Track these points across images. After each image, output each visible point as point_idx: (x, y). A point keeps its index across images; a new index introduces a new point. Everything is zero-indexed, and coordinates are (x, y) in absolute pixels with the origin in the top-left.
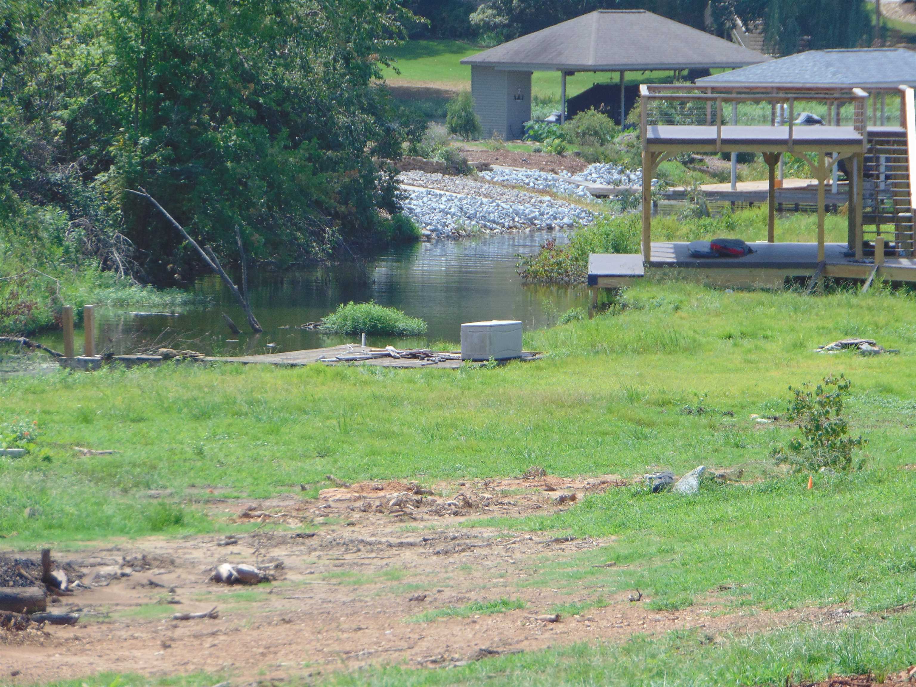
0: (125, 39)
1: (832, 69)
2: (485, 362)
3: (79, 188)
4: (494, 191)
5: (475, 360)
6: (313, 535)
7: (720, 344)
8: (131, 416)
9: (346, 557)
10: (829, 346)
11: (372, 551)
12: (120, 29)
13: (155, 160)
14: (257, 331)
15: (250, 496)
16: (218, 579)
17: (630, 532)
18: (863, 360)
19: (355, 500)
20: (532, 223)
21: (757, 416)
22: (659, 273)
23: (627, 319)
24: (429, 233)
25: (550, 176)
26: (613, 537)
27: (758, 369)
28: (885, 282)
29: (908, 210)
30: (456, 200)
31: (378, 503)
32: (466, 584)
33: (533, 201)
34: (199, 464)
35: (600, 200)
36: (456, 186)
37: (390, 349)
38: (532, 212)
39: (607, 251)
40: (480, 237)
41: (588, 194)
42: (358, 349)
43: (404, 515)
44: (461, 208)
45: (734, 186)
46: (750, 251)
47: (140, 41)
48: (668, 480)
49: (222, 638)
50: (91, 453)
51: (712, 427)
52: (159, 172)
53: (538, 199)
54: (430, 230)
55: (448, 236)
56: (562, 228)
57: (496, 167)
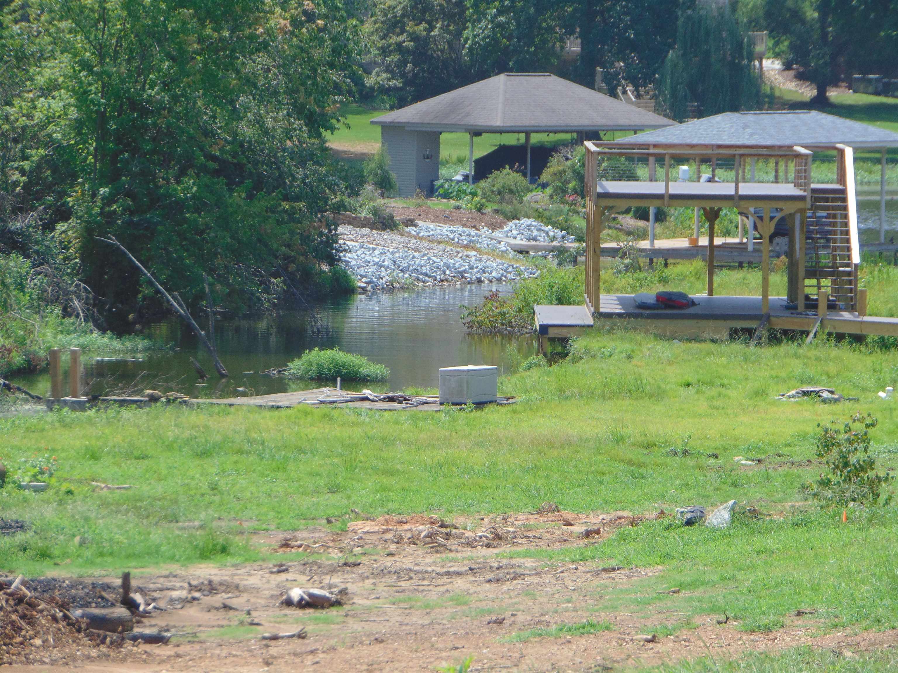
0: (86, 92)
1: (749, 131)
2: (463, 406)
3: (39, 237)
4: (421, 246)
5: (454, 404)
6: (359, 564)
7: (682, 391)
8: (135, 453)
9: (400, 584)
10: (790, 394)
11: (424, 579)
12: (81, 82)
13: (115, 210)
14: (223, 376)
15: (278, 528)
16: (289, 603)
17: (675, 562)
18: (826, 407)
19: (383, 533)
20: (463, 276)
21: (741, 458)
22: (608, 323)
23: (586, 366)
24: (365, 285)
25: (473, 232)
26: (660, 567)
27: (727, 414)
28: (830, 334)
29: (848, 265)
30: (388, 254)
31: (409, 535)
32: (536, 609)
33: (460, 255)
34: (217, 499)
35: (521, 256)
36: (385, 240)
37: (367, 392)
38: (462, 265)
39: (551, 303)
40: (413, 290)
41: (510, 250)
42: (334, 393)
43: (438, 546)
44: (394, 261)
45: (652, 243)
46: (692, 303)
47: (100, 95)
48: (699, 513)
49: (321, 656)
50: (109, 488)
51: (700, 468)
52: (119, 222)
53: (465, 254)
54: (366, 283)
55: (383, 288)
56: (491, 281)
57: (420, 223)
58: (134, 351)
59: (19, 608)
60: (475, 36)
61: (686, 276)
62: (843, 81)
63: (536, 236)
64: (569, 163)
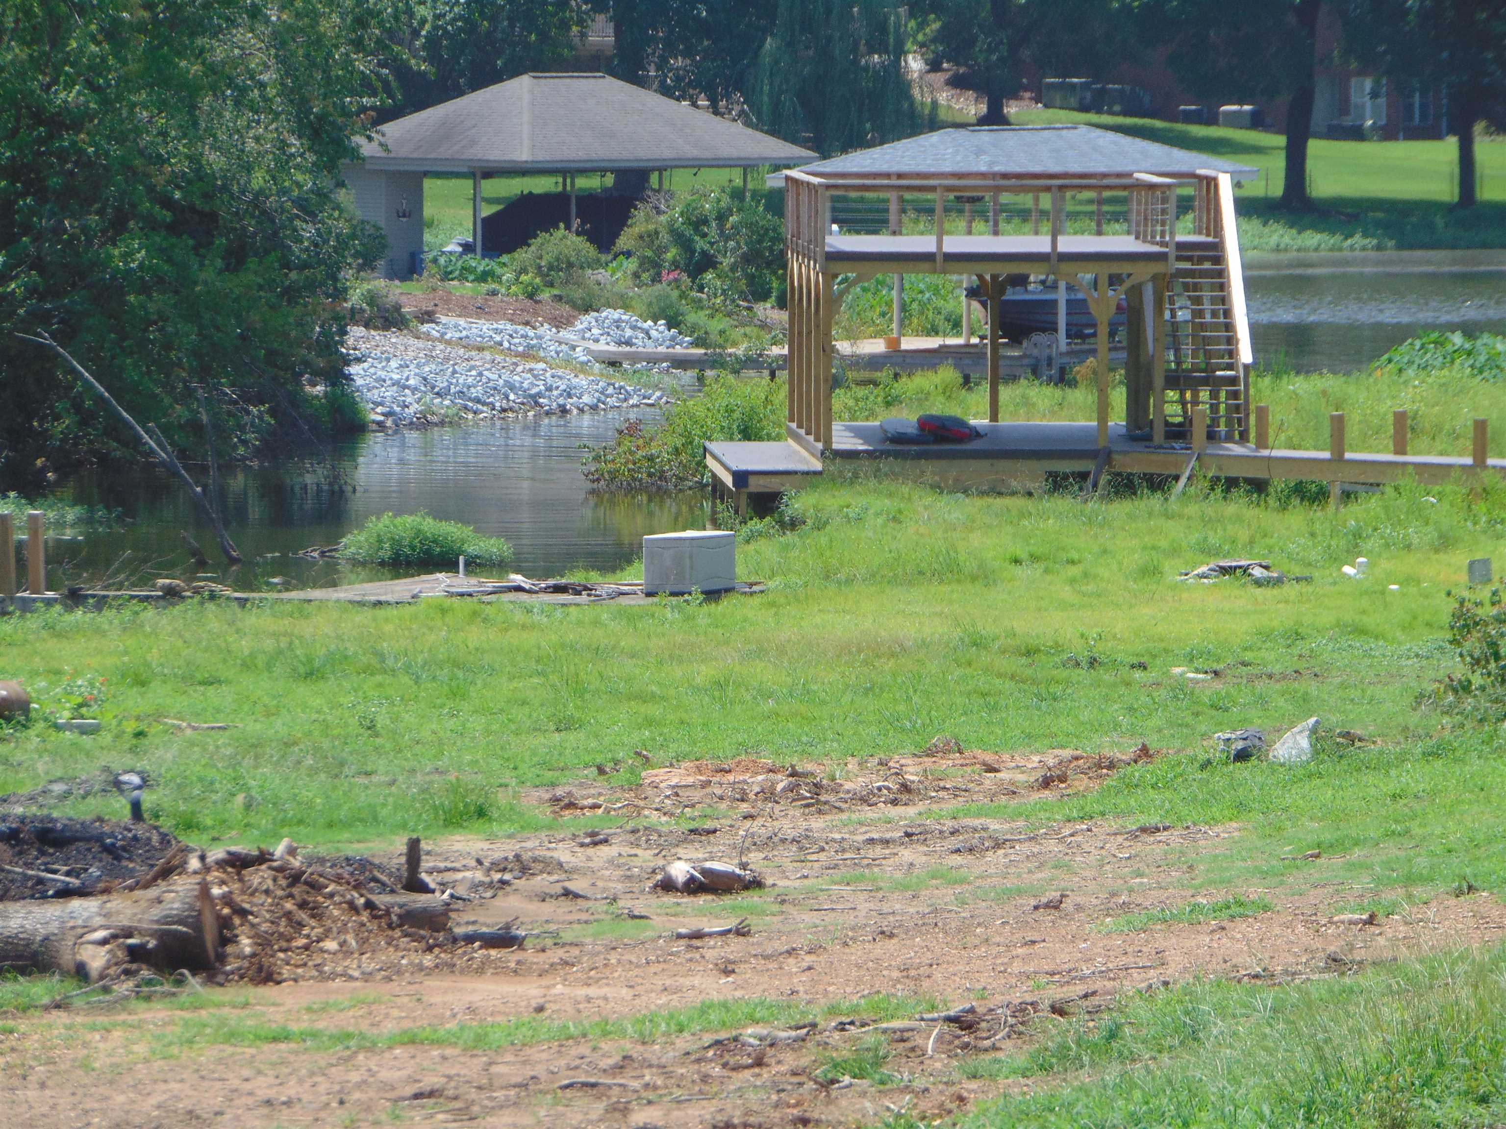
2: (687, 597)
5: (671, 594)
6: (715, 831)
8: (199, 676)
10: (1199, 571)
16: (667, 886)
20: (537, 403)
21: (1183, 669)
22: (848, 468)
24: (382, 418)
25: (529, 331)
27: (1115, 604)
29: (1230, 367)
30: (412, 367)
31: (757, 788)
33: (519, 369)
35: (611, 370)
36: (396, 345)
37: (514, 579)
38: (533, 385)
39: (731, 439)
40: (459, 425)
41: (593, 360)
42: (457, 581)
43: (815, 804)
44: (425, 379)
46: (975, 434)
48: (1256, 741)
50: (194, 728)
52: (21, 311)
53: (528, 367)
54: (383, 414)
55: (411, 423)
56: (581, 410)
57: (444, 319)
58: (60, 524)
59: (295, 891)
60: (438, 17)
61: (928, 393)
62: (1026, 89)
63: (630, 338)
64: (663, 218)
